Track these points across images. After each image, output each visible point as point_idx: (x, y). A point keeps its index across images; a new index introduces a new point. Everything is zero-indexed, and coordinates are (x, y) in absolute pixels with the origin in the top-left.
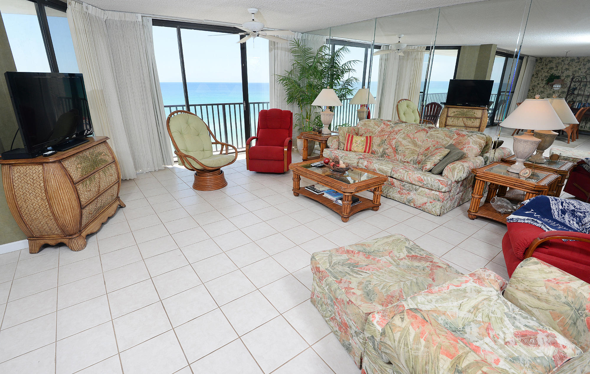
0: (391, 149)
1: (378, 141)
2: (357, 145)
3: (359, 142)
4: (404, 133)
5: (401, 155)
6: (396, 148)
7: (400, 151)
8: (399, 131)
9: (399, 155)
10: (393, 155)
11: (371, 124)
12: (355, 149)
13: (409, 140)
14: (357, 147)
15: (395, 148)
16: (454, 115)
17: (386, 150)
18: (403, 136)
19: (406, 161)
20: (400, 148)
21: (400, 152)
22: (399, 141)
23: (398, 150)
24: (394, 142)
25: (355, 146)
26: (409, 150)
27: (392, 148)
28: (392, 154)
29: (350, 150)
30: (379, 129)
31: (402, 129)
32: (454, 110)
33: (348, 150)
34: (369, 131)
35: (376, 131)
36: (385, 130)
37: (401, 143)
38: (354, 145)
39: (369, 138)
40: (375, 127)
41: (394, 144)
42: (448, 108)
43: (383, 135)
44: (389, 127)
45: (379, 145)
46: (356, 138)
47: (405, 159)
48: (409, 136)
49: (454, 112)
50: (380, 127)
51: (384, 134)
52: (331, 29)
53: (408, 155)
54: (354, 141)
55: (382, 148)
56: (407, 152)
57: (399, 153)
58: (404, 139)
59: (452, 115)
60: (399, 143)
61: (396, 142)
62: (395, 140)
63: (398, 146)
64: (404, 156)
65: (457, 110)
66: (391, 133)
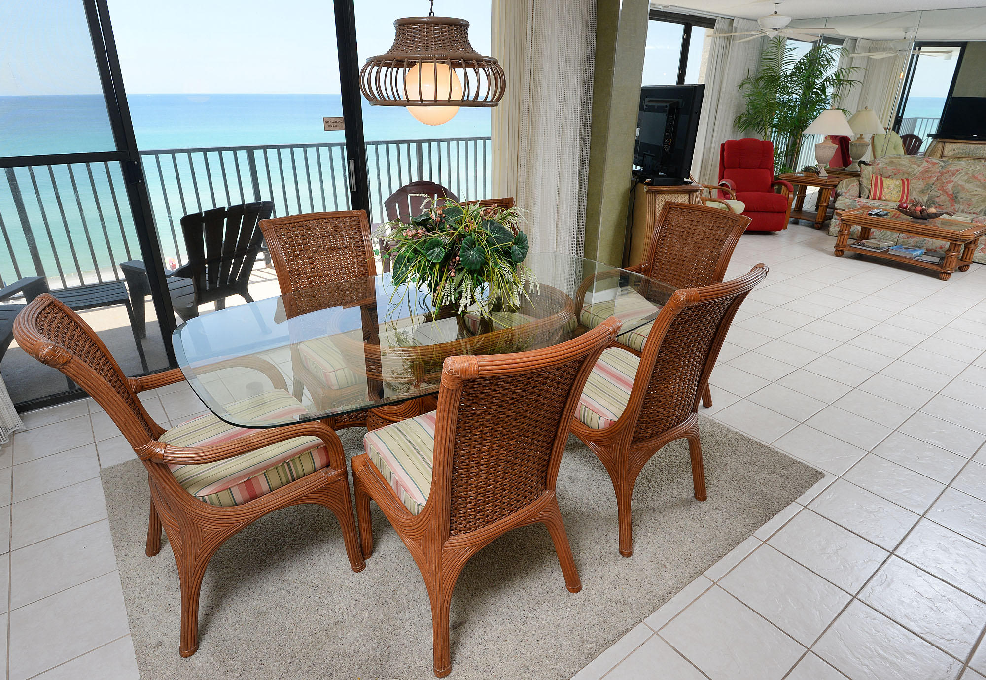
0: (946, 197)
1: (920, 186)
2: (890, 190)
3: (892, 186)
4: (967, 174)
5: (963, 205)
6: (954, 195)
7: (961, 198)
8: (957, 171)
9: (960, 204)
10: (949, 205)
11: (902, 162)
12: (888, 197)
13: (978, 183)
14: (890, 194)
15: (952, 195)
16: (954, 155)
17: (936, 198)
18: (966, 178)
19: (972, 211)
20: (961, 195)
21: (961, 200)
22: (959, 185)
23: (959, 198)
24: (950, 187)
25: (888, 192)
26: (977, 197)
27: (948, 195)
28: (947, 203)
29: (879, 199)
30: (921, 169)
31: (962, 169)
32: (955, 146)
33: (877, 198)
34: (901, 172)
35: (916, 171)
36: (931, 171)
37: (964, 188)
38: (886, 190)
39: (905, 181)
40: (912, 166)
41: (950, 189)
42: (945, 142)
43: (929, 178)
44: (936, 165)
45: (922, 192)
46: (886, 182)
47: (970, 209)
48: (976, 178)
49: (954, 150)
50: (922, 166)
51: (929, 175)
52: (827, 20)
53: (976, 204)
54: (885, 185)
55: (928, 196)
56: (974, 200)
57: (960, 202)
58: (968, 181)
59: (950, 154)
60: (959, 187)
61: (954, 187)
62: (953, 183)
63: (958, 193)
64: (969, 205)
65: (959, 146)
66: (942, 174)
